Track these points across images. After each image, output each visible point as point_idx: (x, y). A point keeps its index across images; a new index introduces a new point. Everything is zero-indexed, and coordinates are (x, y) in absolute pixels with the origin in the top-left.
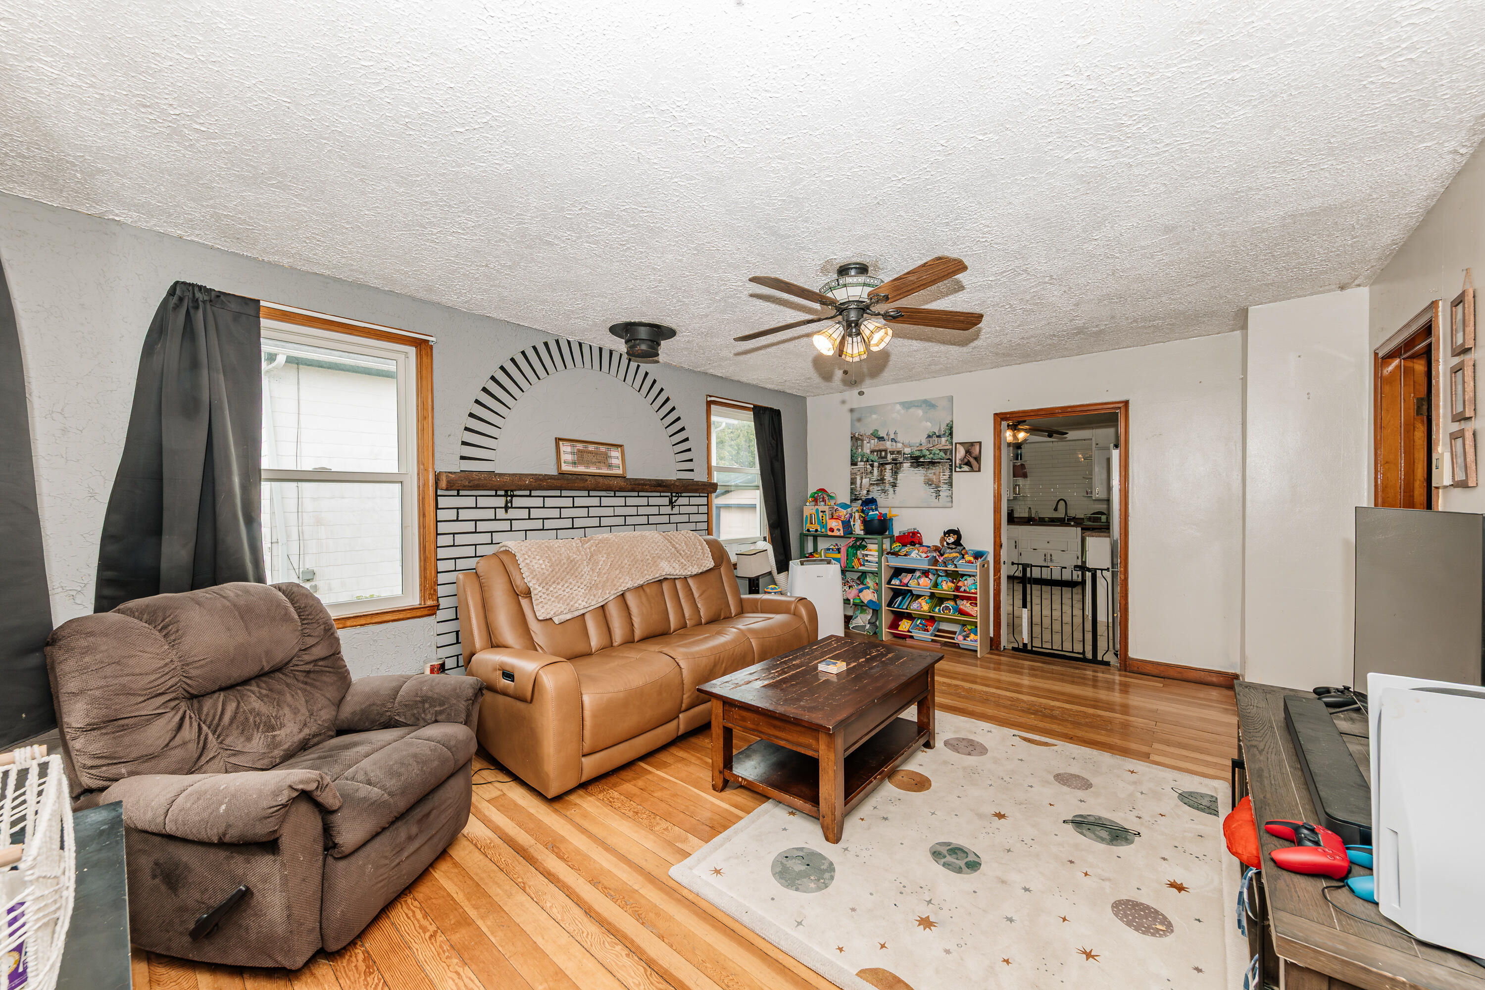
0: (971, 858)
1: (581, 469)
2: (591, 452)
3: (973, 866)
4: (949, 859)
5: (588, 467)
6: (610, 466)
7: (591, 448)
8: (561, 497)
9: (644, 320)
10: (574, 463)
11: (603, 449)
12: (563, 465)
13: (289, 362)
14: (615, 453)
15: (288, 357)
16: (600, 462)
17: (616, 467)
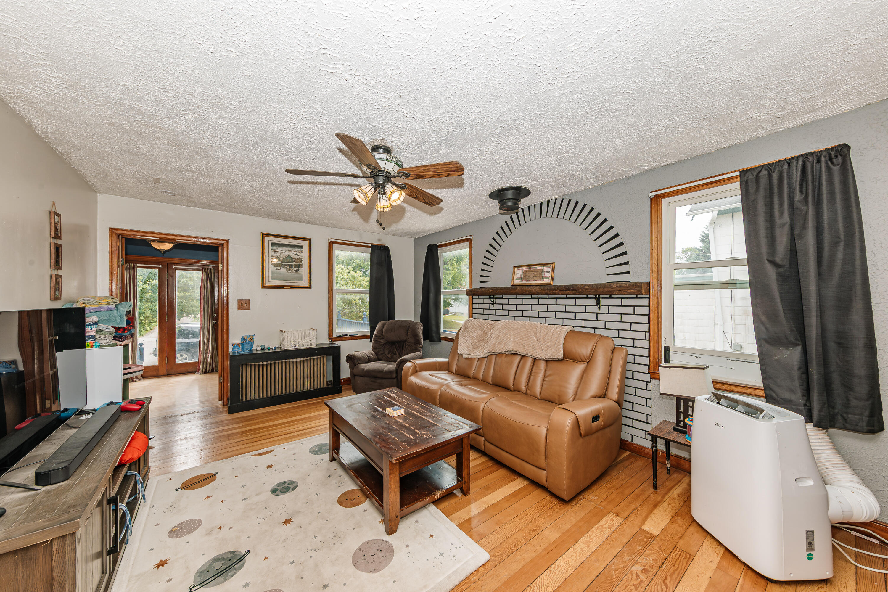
0: (278, 492)
1: (525, 282)
2: (532, 271)
3: (274, 491)
4: (286, 485)
5: (528, 281)
6: (542, 278)
7: (533, 268)
8: (516, 298)
9: (508, 186)
10: (521, 279)
11: (540, 267)
12: (515, 281)
13: (720, 214)
14: (549, 269)
15: (719, 212)
16: (536, 277)
17: (547, 278)
